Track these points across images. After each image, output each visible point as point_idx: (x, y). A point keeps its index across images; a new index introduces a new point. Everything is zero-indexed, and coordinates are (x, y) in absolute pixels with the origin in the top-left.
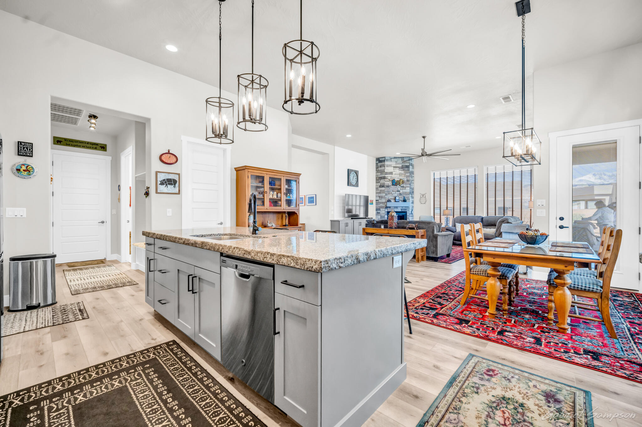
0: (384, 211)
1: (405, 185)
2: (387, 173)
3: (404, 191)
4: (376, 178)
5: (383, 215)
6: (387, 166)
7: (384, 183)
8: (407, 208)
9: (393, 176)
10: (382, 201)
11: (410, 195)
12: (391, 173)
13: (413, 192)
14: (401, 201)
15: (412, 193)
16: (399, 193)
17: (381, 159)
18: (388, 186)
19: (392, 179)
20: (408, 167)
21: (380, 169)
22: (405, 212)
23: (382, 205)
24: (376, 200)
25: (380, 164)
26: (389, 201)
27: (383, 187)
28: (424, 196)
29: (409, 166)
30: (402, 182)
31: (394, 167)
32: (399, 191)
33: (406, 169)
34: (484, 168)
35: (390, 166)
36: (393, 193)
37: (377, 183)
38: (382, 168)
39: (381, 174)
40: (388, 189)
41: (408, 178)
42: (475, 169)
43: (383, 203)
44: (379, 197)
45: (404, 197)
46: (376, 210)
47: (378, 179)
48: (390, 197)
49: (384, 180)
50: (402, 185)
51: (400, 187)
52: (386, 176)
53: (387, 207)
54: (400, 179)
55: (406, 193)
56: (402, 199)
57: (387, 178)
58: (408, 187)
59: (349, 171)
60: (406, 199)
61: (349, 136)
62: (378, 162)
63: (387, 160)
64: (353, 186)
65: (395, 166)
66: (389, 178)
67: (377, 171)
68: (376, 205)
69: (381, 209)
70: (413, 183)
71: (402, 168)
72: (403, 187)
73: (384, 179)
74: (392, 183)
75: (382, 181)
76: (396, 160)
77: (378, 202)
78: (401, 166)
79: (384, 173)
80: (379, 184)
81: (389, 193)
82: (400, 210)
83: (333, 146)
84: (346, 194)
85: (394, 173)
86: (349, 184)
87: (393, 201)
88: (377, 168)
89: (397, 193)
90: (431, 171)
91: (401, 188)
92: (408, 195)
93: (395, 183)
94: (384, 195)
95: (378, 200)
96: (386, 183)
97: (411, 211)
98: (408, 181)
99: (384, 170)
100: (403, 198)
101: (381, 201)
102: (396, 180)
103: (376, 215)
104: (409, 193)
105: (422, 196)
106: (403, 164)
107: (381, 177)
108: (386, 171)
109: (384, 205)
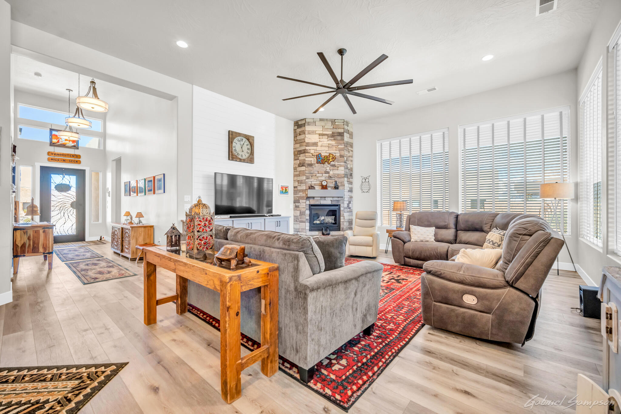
0: (305, 204)
1: (336, 163)
2: (308, 145)
3: (336, 172)
4: (294, 152)
5: (303, 210)
6: (309, 133)
7: (304, 160)
8: (340, 199)
9: (319, 148)
10: (302, 189)
11: (346, 179)
12: (315, 144)
13: (351, 175)
14: (331, 187)
15: (349, 175)
16: (327, 175)
17: (300, 123)
18: (311, 165)
19: (316, 154)
20: (341, 134)
21: (299, 138)
22: (337, 205)
23: (301, 194)
24: (294, 187)
25: (299, 130)
26: (312, 187)
27: (303, 166)
28: (367, 180)
29: (343, 133)
30: (333, 158)
31: (320, 135)
32: (328, 173)
33: (339, 138)
34: (459, 130)
35: (313, 132)
36: (318, 175)
37: (295, 160)
38: (302, 137)
39: (300, 146)
40: (310, 168)
41: (342, 153)
42: (444, 133)
43: (303, 191)
44: (298, 181)
45: (336, 182)
46: (294, 203)
47: (298, 153)
48: (313, 181)
49: (304, 155)
50: (331, 163)
51: (329, 165)
52: (307, 148)
53: (308, 198)
54: (330, 154)
55: (339, 176)
56: (333, 185)
57: (309, 151)
58: (341, 166)
59: (232, 136)
60: (339, 185)
61: (182, 44)
62: (296, 127)
63: (309, 124)
64: (244, 161)
65: (321, 132)
66: (312, 151)
67: (296, 142)
68: (294, 194)
69: (301, 201)
70: (352, 161)
71: (333, 136)
72: (334, 166)
73: (304, 153)
74: (317, 160)
75: (302, 157)
76: (323, 123)
77: (296, 189)
78: (331, 133)
79: (304, 144)
80: (298, 162)
81: (312, 175)
82: (329, 203)
83: (191, 85)
84: (215, 173)
85: (319, 144)
86: (232, 156)
87: (318, 188)
88: (295, 137)
89: (324, 175)
90: (377, 141)
91: (332, 168)
92: (342, 179)
93: (322, 160)
94: (304, 178)
95: (296, 187)
96: (307, 159)
97: (348, 205)
98: (341, 156)
99: (304, 139)
100: (334, 183)
101: (300, 189)
102: (323, 154)
103: (294, 210)
104: (343, 176)
105: (364, 181)
106: (335, 130)
107: (300, 151)
108: (307, 140)
109: (304, 195)
